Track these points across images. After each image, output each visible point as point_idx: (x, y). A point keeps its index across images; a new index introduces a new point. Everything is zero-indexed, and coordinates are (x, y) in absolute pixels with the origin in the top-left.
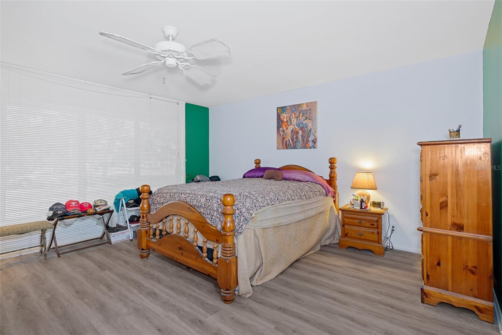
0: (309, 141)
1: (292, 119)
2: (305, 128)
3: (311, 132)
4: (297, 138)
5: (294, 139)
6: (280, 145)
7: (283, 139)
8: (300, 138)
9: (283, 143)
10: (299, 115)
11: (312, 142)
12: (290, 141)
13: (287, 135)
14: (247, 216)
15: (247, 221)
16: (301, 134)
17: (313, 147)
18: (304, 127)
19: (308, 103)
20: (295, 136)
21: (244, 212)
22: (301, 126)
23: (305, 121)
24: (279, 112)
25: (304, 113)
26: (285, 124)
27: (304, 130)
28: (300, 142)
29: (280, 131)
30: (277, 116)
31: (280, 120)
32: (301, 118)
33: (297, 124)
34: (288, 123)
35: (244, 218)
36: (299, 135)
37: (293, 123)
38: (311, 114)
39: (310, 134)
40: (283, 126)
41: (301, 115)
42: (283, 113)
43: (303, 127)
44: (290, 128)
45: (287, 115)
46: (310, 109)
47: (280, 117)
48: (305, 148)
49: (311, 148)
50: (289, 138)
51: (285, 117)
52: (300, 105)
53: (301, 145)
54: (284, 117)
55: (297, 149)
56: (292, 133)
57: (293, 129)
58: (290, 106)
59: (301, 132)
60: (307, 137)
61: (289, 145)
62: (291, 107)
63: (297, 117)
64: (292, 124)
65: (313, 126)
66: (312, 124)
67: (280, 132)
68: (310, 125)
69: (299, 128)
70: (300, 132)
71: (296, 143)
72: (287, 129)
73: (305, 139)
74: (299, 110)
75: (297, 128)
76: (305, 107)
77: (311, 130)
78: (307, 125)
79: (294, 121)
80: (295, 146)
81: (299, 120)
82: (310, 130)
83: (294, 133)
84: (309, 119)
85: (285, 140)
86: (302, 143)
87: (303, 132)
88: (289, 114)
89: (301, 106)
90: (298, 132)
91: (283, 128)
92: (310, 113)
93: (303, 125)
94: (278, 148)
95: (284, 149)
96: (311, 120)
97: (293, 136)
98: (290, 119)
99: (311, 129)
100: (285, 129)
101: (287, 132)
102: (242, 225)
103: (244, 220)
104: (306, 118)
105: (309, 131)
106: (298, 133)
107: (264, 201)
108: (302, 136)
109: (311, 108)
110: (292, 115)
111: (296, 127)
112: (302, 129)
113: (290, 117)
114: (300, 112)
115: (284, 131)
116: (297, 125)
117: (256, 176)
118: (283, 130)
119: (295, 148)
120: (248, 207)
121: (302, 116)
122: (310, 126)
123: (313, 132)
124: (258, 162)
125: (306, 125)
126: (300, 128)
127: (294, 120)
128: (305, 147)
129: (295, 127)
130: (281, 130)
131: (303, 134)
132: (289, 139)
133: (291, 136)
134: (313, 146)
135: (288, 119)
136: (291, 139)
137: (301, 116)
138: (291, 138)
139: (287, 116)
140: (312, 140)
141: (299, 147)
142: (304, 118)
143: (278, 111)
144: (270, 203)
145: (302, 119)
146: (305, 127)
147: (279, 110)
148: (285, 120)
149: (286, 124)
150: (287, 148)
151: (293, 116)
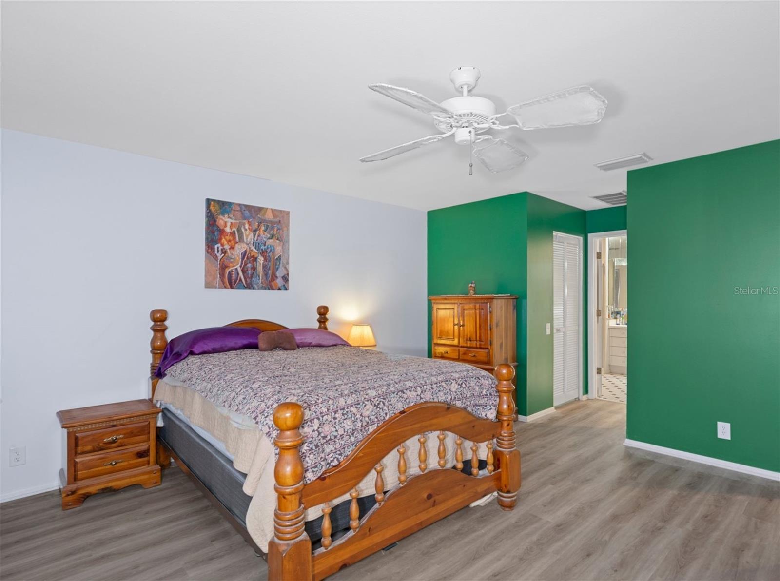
0: (277, 277)
1: (243, 230)
2: (269, 252)
3: (281, 262)
4: (254, 269)
5: (247, 270)
6: (215, 278)
7: (223, 267)
8: (260, 269)
9: (222, 275)
10: (258, 227)
11: (282, 279)
12: (238, 274)
13: (232, 260)
16: (262, 262)
17: (283, 287)
18: (268, 250)
19: (275, 210)
20: (249, 265)
22: (262, 248)
23: (270, 240)
24: (213, 210)
25: (268, 226)
26: (228, 238)
27: (269, 256)
28: (259, 277)
29: (216, 250)
30: (207, 216)
31: (215, 228)
32: (261, 233)
33: (253, 243)
34: (235, 238)
36: (258, 263)
37: (247, 239)
38: (281, 231)
39: (279, 265)
40: (222, 241)
41: (263, 228)
42: (223, 214)
43: (266, 251)
44: (240, 248)
45: (233, 221)
46: (280, 222)
47: (215, 221)
48: (269, 289)
49: (279, 289)
50: (238, 267)
51: (229, 225)
52: (260, 209)
53: (262, 283)
54: (226, 222)
55: (253, 289)
56: (243, 258)
57: (246, 251)
58: (239, 205)
59: (262, 259)
60: (273, 269)
61: (235, 282)
62: (241, 208)
63: (255, 231)
64: (243, 241)
65: (284, 252)
66: (283, 248)
67: (216, 252)
68: (278, 250)
69: (258, 250)
70: (261, 260)
71: (252, 277)
72: (232, 248)
73: (270, 272)
74: (259, 218)
75: (254, 250)
76: (269, 216)
77: (280, 259)
78: (274, 248)
79: (248, 236)
80: (251, 283)
81: (259, 236)
82: (279, 257)
83: (247, 258)
84: (278, 239)
85: (227, 271)
86: (264, 278)
87: (265, 260)
88: (236, 220)
89: (263, 212)
90: (256, 258)
91: (222, 245)
92: (278, 229)
93: (266, 247)
94: (209, 285)
95: (225, 287)
96: (280, 241)
97: (246, 264)
98: (239, 230)
99: (280, 256)
100: (227, 247)
101: (232, 254)
104: (272, 237)
105: (277, 259)
106: (255, 259)
108: (264, 267)
109: (281, 220)
110: (244, 224)
111: (253, 248)
112: (263, 253)
113: (239, 226)
114: (261, 223)
115: (224, 252)
116: (253, 245)
118: (222, 250)
119: (249, 286)
121: (265, 231)
122: (279, 251)
123: (285, 262)
125: (272, 248)
126: (261, 251)
127: (249, 234)
128: (271, 288)
129: (250, 248)
130: (218, 248)
131: (266, 263)
132: (236, 269)
133: (242, 264)
134: (284, 285)
135: (235, 230)
136: (243, 271)
137: (261, 230)
138: (241, 266)
139: (231, 223)
140: (282, 275)
141: (258, 286)
142: (269, 236)
143: (211, 207)
145: (264, 236)
146: (271, 251)
147: (214, 206)
148: (228, 230)
149: (232, 239)
150: (232, 287)
151: (247, 226)
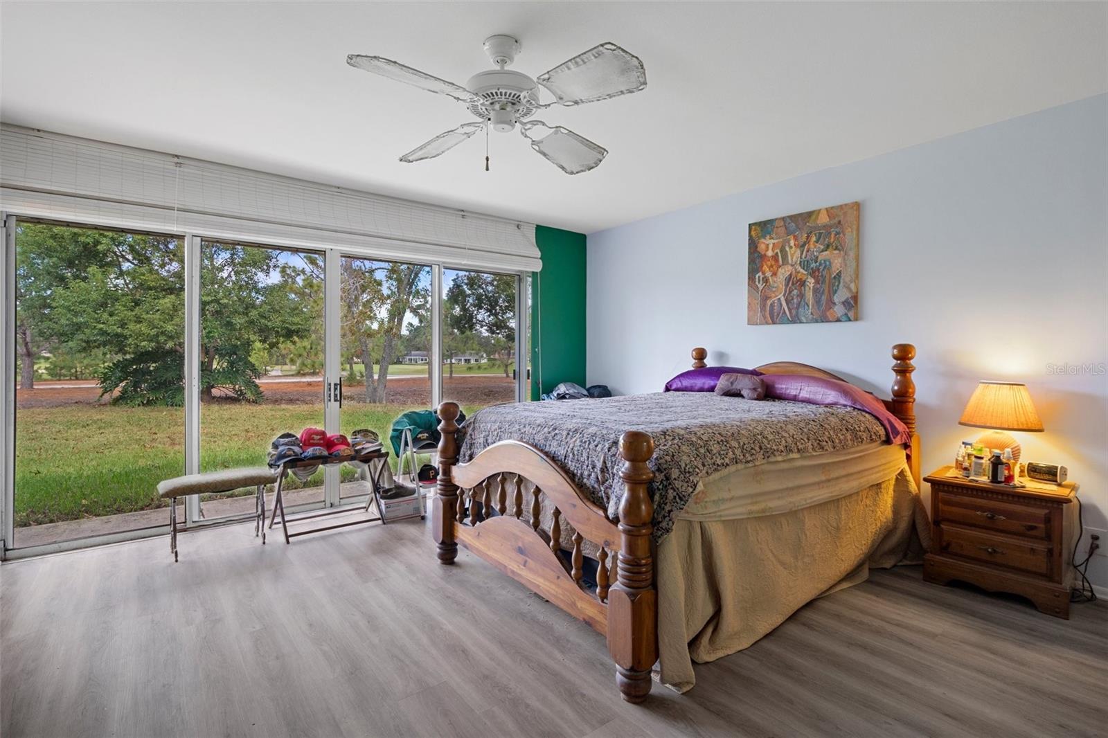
0: (835, 304)
1: (787, 249)
2: (823, 270)
3: (842, 281)
4: (801, 296)
5: (793, 299)
6: (756, 313)
7: (765, 299)
8: (809, 295)
9: (763, 308)
10: (807, 239)
11: (843, 306)
12: (781, 305)
13: (774, 289)
14: (684, 488)
15: (682, 502)
16: (812, 285)
17: (844, 318)
18: (821, 268)
19: (832, 208)
20: (795, 292)
21: (675, 479)
22: (812, 266)
23: (824, 253)
24: (754, 235)
25: (820, 234)
26: (769, 263)
27: (822, 276)
28: (808, 306)
29: (757, 280)
30: (749, 244)
31: (756, 255)
32: (812, 246)
33: (801, 262)
34: (777, 261)
35: (675, 493)
36: (807, 288)
37: (792, 260)
38: (841, 235)
39: (838, 286)
40: (764, 268)
41: (814, 239)
42: (764, 237)
43: (819, 269)
44: (784, 272)
45: (776, 241)
46: (839, 222)
47: (756, 247)
48: (823, 322)
49: (838, 320)
50: (781, 296)
51: (771, 246)
52: (810, 214)
53: (812, 314)
54: (769, 245)
55: (801, 323)
56: (787, 285)
57: (791, 275)
58: (783, 219)
59: (813, 281)
60: (829, 291)
61: (778, 315)
62: (785, 222)
63: (803, 246)
64: (788, 263)
65: (846, 265)
66: (844, 260)
67: (757, 283)
68: (837, 264)
69: (806, 271)
70: (811, 282)
71: (797, 308)
72: (775, 274)
73: (824, 298)
74: (809, 226)
75: (802, 271)
76: (823, 219)
77: (840, 276)
78: (830, 262)
79: (794, 255)
80: (797, 315)
81: (808, 251)
82: (837, 274)
83: (793, 284)
84: (836, 249)
85: (769, 302)
86: (816, 307)
87: (817, 282)
88: (779, 238)
89: (814, 217)
90: (805, 281)
91: (764, 273)
92: (837, 233)
93: (818, 264)
94: (751, 322)
95: (767, 323)
96: (840, 250)
97: (790, 292)
98: (783, 250)
99: (840, 272)
100: (768, 274)
101: (775, 282)
102: (670, 511)
103: (675, 497)
104: (827, 247)
105: (835, 277)
106: (803, 283)
107: (725, 452)
108: (815, 291)
109: (841, 218)
110: (788, 242)
111: (800, 269)
112: (813, 273)
113: (782, 246)
114: (811, 232)
115: (766, 280)
116: (801, 266)
117: (696, 388)
118: (763, 278)
119: (795, 320)
120: (686, 465)
121: (817, 242)
122: (839, 264)
123: (847, 279)
124: (701, 355)
125: (828, 263)
126: (810, 271)
127: (795, 253)
128: (824, 319)
129: (796, 270)
130: (759, 277)
131: (818, 286)
132: (779, 299)
133: (786, 291)
134: (846, 314)
135: (778, 251)
136: (786, 300)
137: (812, 243)
138: (784, 295)
139: (774, 244)
140: (843, 300)
141: (806, 318)
142: (822, 247)
143: (753, 233)
144: (742, 457)
145: (815, 247)
146: (825, 267)
147: (755, 230)
148: (770, 253)
149: (773, 263)
150: (774, 323)
151: (792, 243)
